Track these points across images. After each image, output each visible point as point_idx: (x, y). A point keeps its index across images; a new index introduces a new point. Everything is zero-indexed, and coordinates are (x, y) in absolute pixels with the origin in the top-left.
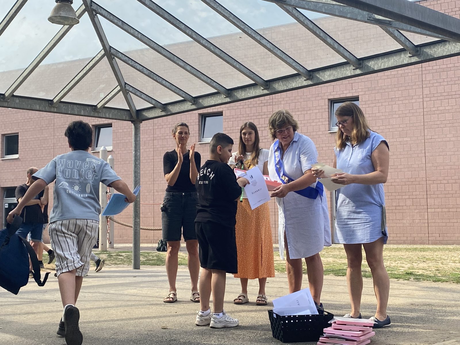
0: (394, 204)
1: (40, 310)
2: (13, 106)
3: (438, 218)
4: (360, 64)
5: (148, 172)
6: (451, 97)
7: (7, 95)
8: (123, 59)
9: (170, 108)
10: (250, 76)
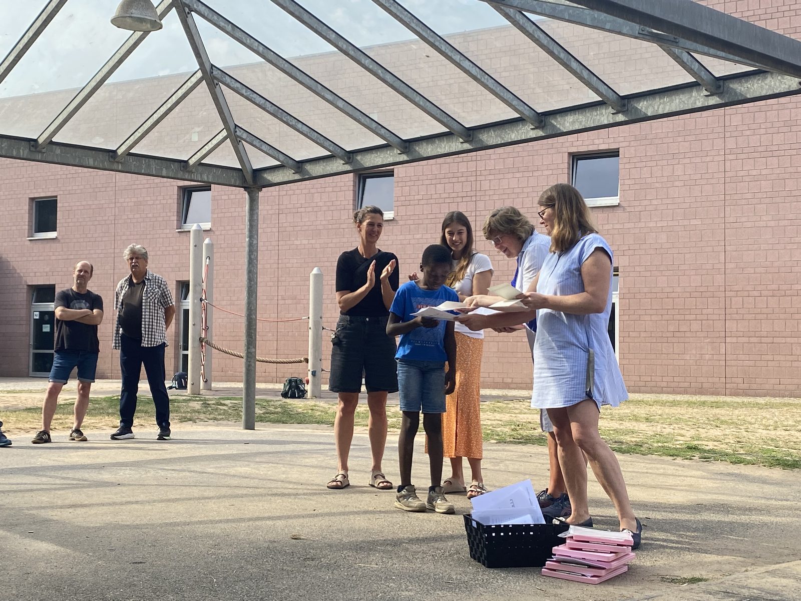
0: (671, 329)
1: (95, 500)
2: (50, 159)
3: (741, 353)
4: (624, 105)
5: (269, 266)
6: (770, 154)
7: (41, 141)
8: (232, 86)
9: (308, 167)
10: (442, 119)
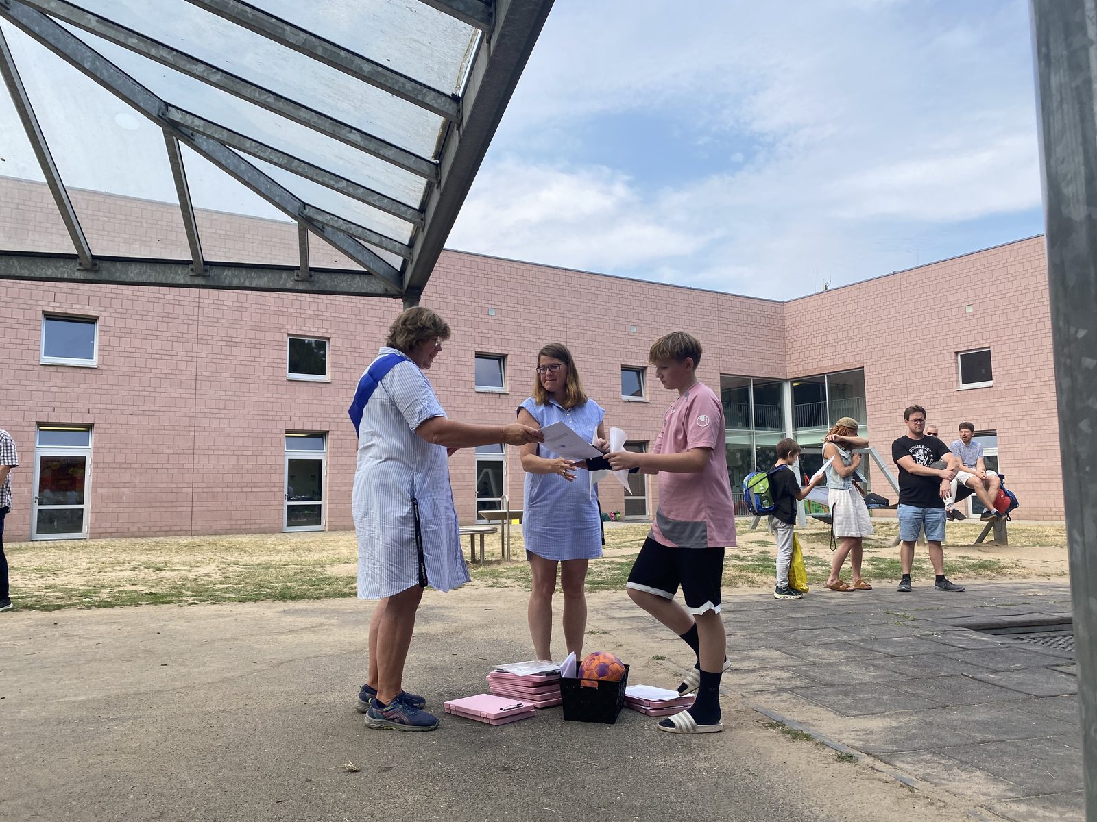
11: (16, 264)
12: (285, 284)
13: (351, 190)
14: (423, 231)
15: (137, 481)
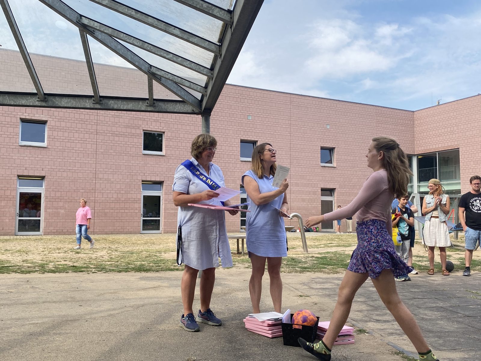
4: (100, 101)
11: (7, 98)
12: (141, 108)
13: (175, 59)
14: (212, 80)
15: (67, 206)
